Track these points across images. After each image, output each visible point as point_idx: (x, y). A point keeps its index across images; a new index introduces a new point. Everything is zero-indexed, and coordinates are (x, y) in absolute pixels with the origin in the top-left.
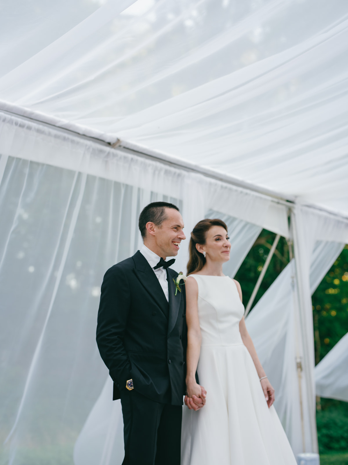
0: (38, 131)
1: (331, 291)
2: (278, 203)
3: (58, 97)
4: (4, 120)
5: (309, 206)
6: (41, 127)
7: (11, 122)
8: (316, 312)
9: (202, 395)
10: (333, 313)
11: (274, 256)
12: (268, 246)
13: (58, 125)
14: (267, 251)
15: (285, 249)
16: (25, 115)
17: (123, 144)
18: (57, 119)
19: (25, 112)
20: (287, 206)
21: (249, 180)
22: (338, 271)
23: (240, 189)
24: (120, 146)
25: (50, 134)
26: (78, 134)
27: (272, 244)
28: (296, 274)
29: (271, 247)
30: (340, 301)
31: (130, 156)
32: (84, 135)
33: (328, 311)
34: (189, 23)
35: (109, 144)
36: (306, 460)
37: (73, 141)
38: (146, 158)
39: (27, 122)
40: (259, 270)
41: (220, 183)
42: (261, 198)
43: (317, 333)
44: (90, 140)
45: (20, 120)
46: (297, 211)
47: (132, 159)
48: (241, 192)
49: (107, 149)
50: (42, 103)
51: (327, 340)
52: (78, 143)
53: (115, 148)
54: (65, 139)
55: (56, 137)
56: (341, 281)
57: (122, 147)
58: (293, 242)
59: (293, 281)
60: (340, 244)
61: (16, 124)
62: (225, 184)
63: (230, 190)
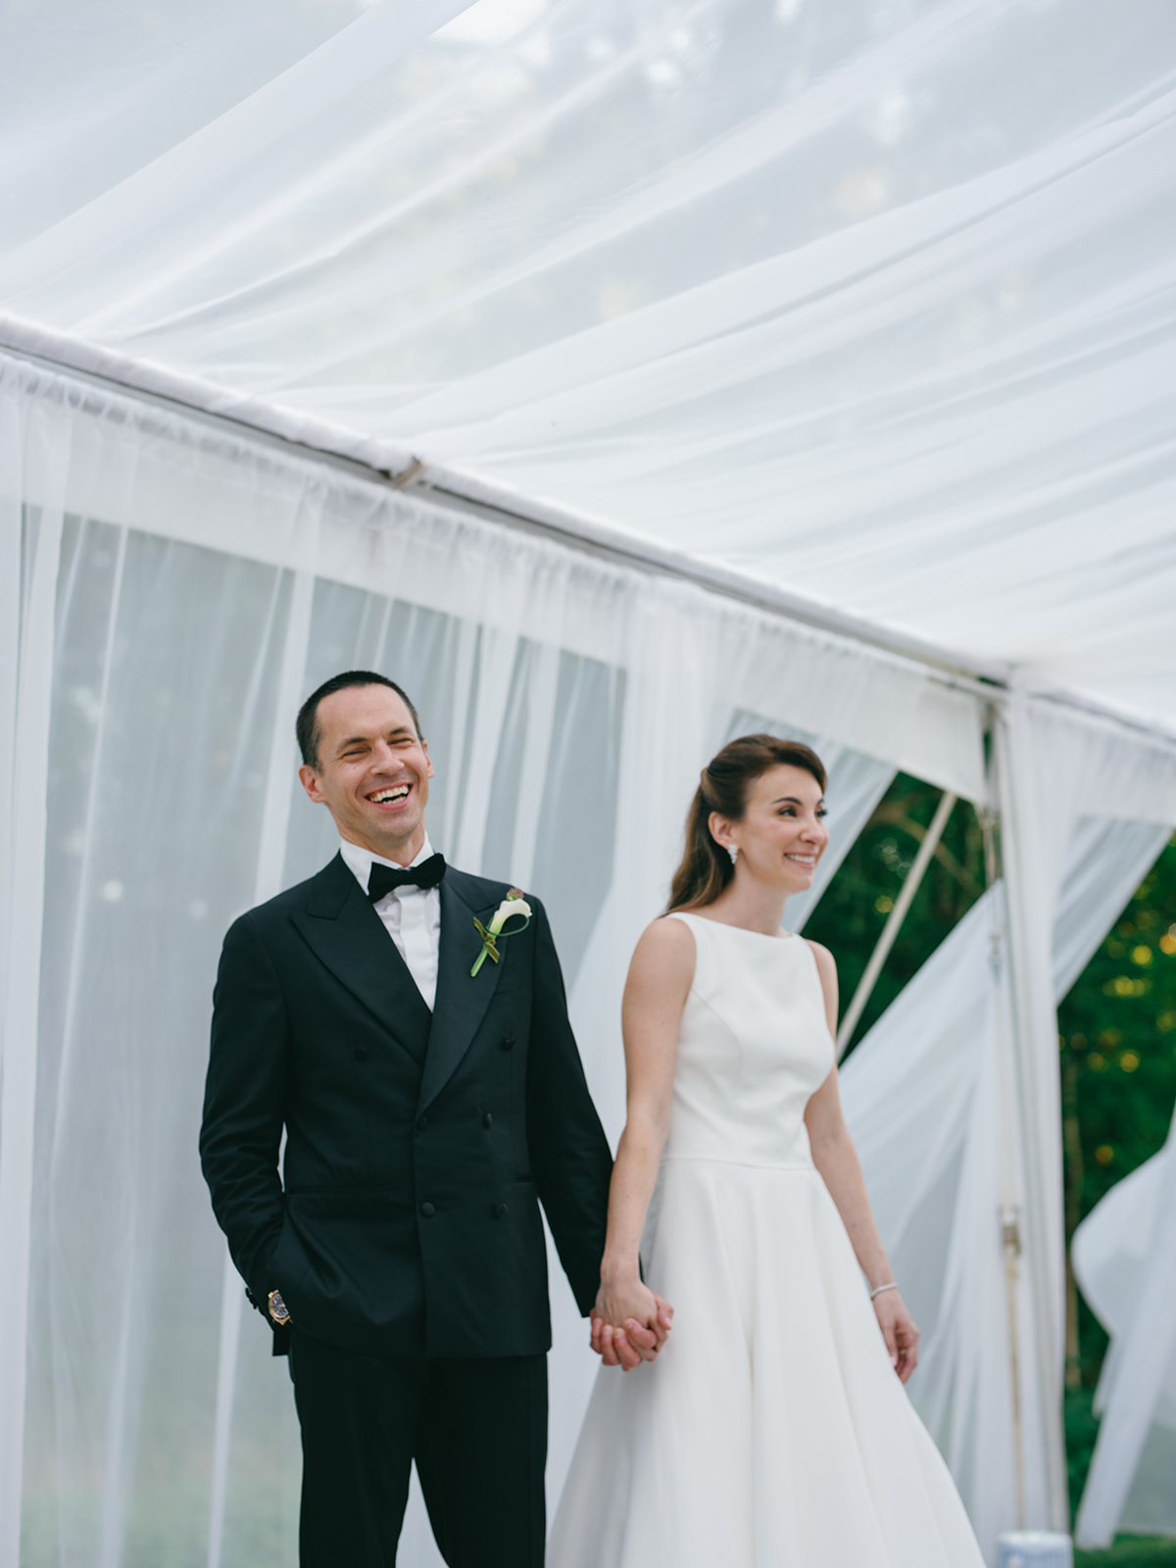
0: (145, 425)
1: (1124, 987)
2: (952, 686)
3: (217, 314)
4: (33, 388)
5: (1054, 698)
6: (156, 412)
7: (55, 393)
8: (1072, 1056)
9: (659, 1322)
10: (1129, 1061)
11: (934, 864)
12: (914, 829)
13: (213, 407)
14: (910, 848)
15: (971, 842)
16: (104, 372)
17: (432, 477)
18: (212, 386)
19: (104, 362)
20: (979, 697)
21: (853, 607)
22: (1147, 918)
23: (824, 637)
24: (422, 483)
25: (185, 438)
26: (280, 439)
27: (927, 823)
28: (1007, 925)
29: (924, 835)
30: (1151, 1021)
31: (455, 516)
32: (301, 444)
33: (1111, 1053)
34: (662, 73)
35: (385, 475)
36: (1029, 1556)
37: (263, 464)
38: (511, 526)
39: (110, 397)
40: (880, 910)
41: (755, 614)
42: (894, 669)
43: (1074, 1127)
44: (319, 461)
45: (86, 388)
46: (1015, 714)
47: (461, 528)
48: (829, 648)
49: (379, 492)
50: (160, 331)
51: (1106, 1153)
52: (280, 469)
53: (403, 491)
54: (235, 455)
55: (207, 446)
56: (1157, 952)
57: (428, 488)
58: (998, 816)
59: (996, 952)
60: (1157, 828)
61: (74, 401)
62: (773, 620)
63: (792, 638)
